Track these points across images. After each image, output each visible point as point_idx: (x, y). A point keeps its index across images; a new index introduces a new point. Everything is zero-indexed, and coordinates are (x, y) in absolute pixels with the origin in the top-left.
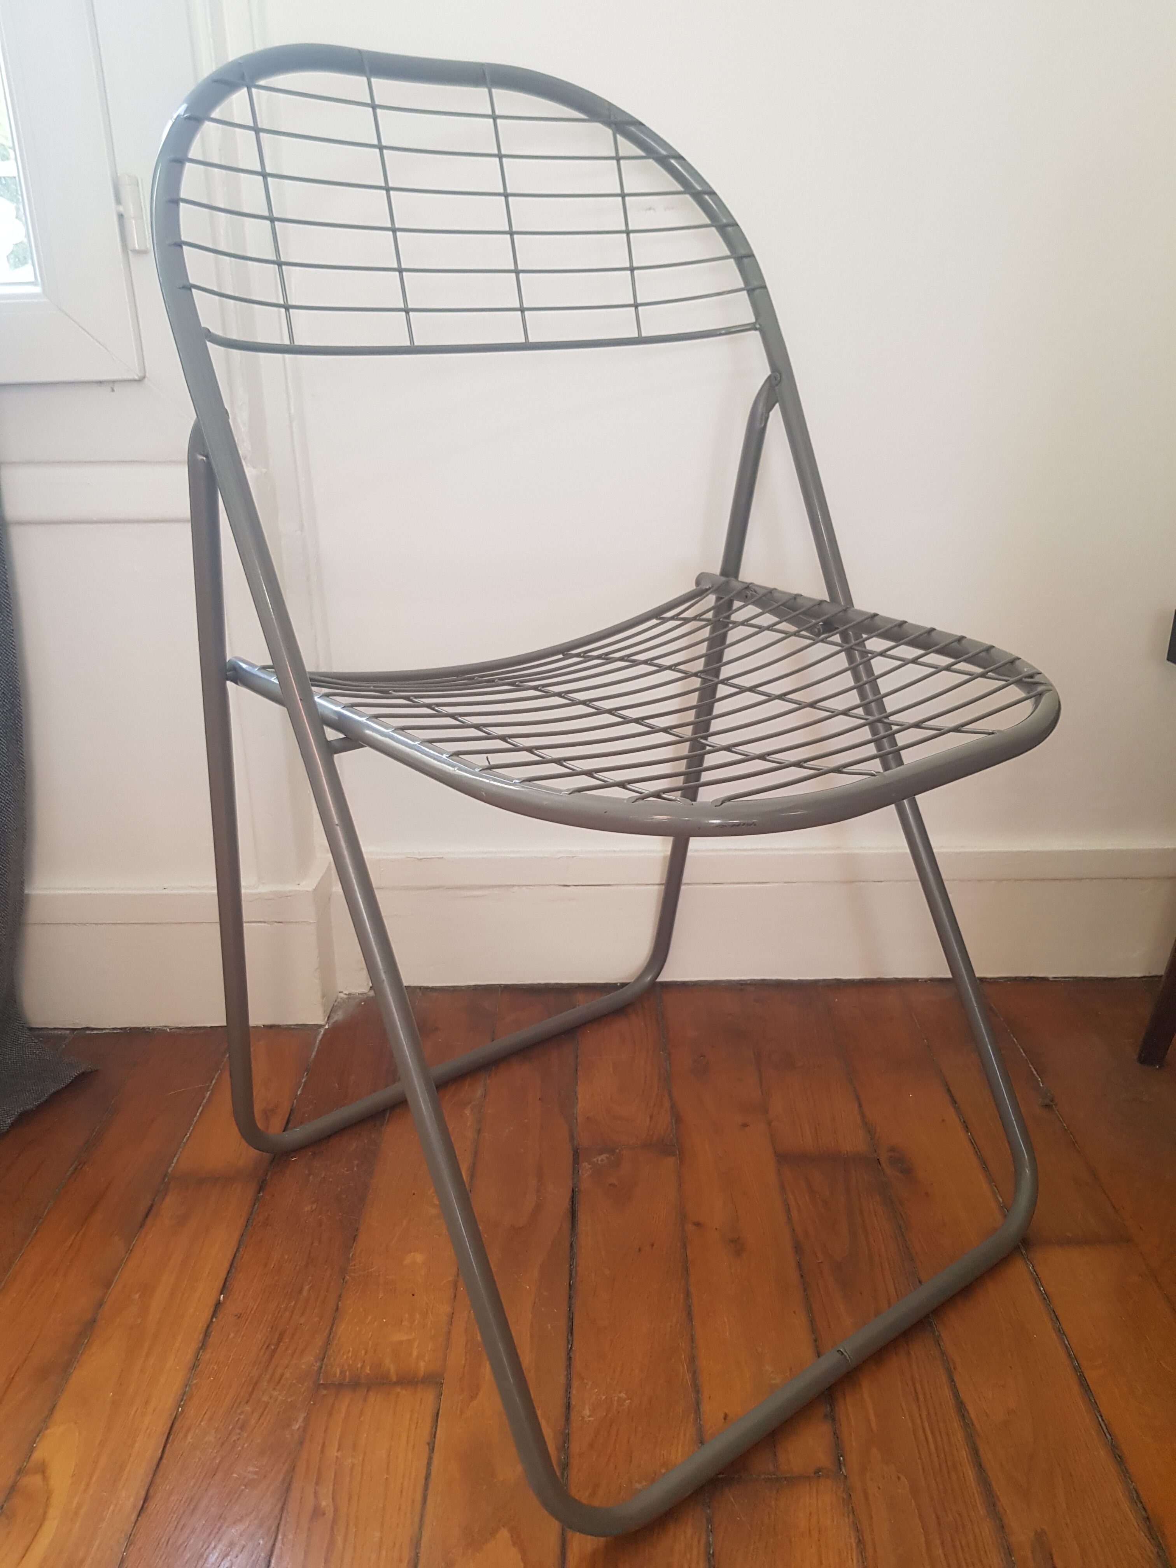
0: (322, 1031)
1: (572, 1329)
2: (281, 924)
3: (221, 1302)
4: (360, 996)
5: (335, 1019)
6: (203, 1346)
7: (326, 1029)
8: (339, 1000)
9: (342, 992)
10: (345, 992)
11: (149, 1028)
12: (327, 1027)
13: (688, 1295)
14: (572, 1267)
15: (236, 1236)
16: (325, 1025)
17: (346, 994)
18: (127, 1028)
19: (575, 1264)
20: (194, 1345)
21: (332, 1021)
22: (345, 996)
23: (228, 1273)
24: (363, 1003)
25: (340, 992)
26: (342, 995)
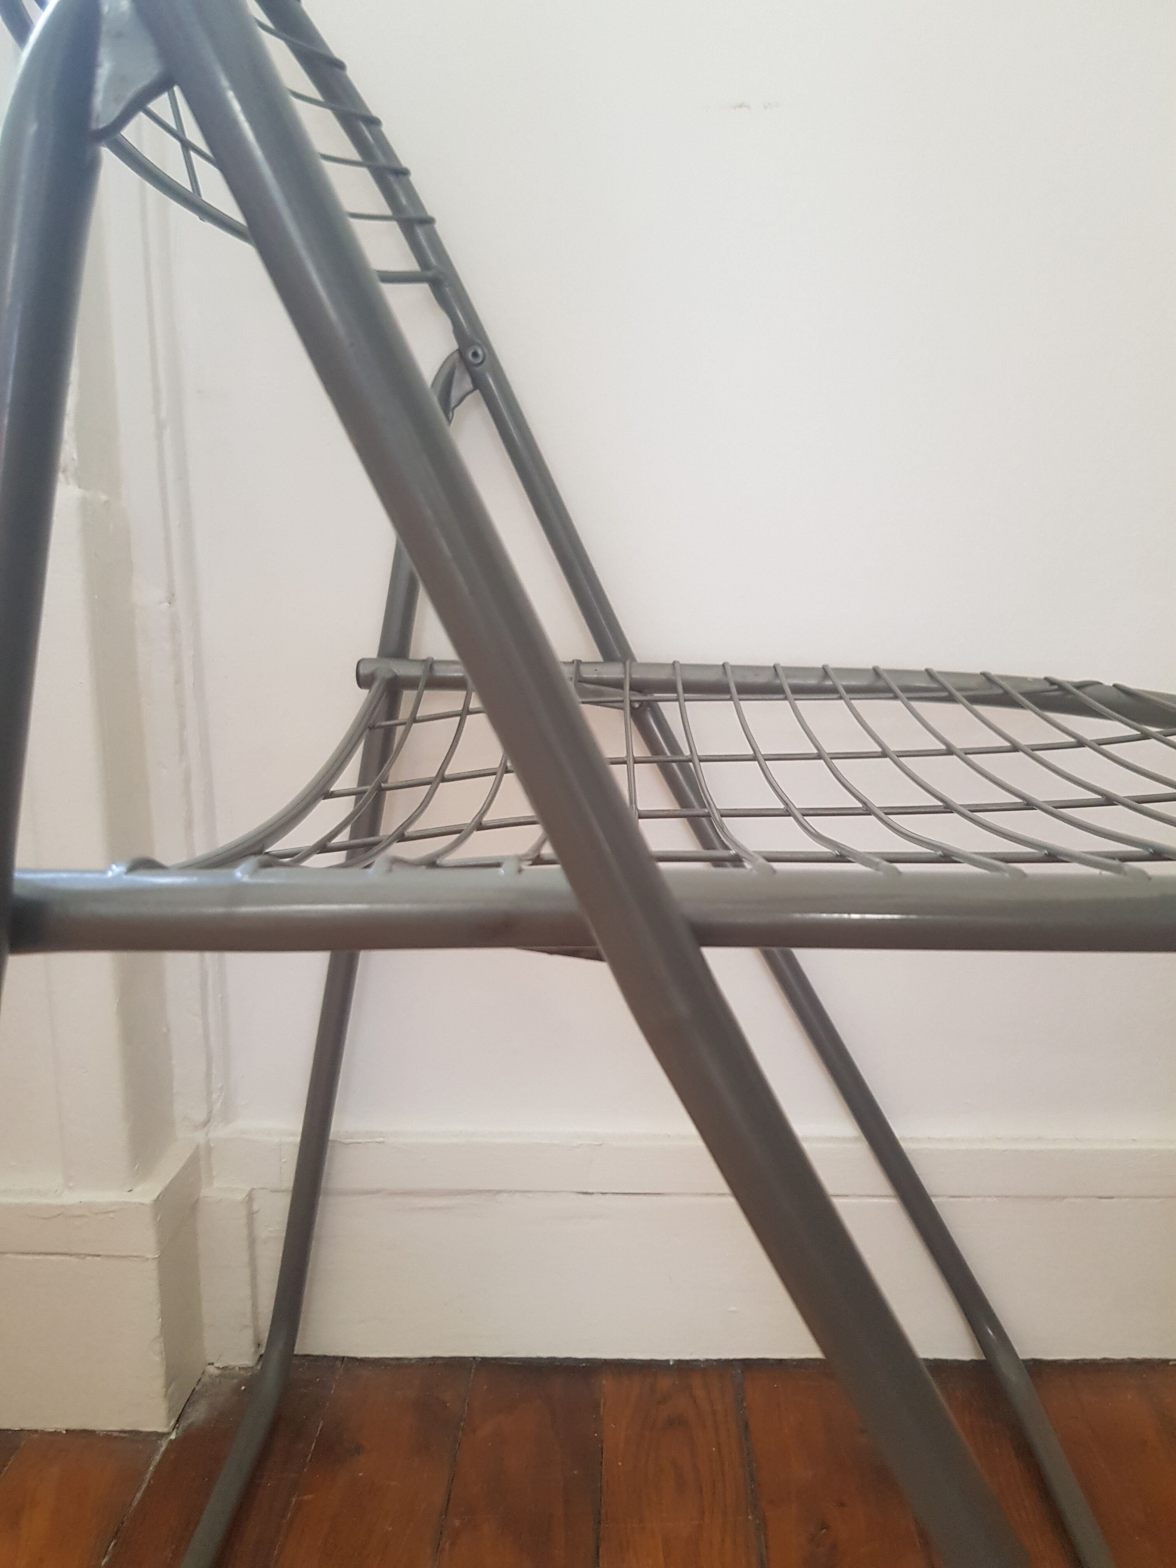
0: (164, 1445)
2: (99, 1258)
4: (242, 1372)
5: (189, 1422)
7: (171, 1440)
8: (206, 1379)
9: (212, 1364)
10: (216, 1365)
12: (173, 1437)
16: (169, 1434)
17: (218, 1368)
21: (184, 1424)
22: (217, 1372)
24: (243, 1388)
25: (209, 1364)
26: (211, 1370)
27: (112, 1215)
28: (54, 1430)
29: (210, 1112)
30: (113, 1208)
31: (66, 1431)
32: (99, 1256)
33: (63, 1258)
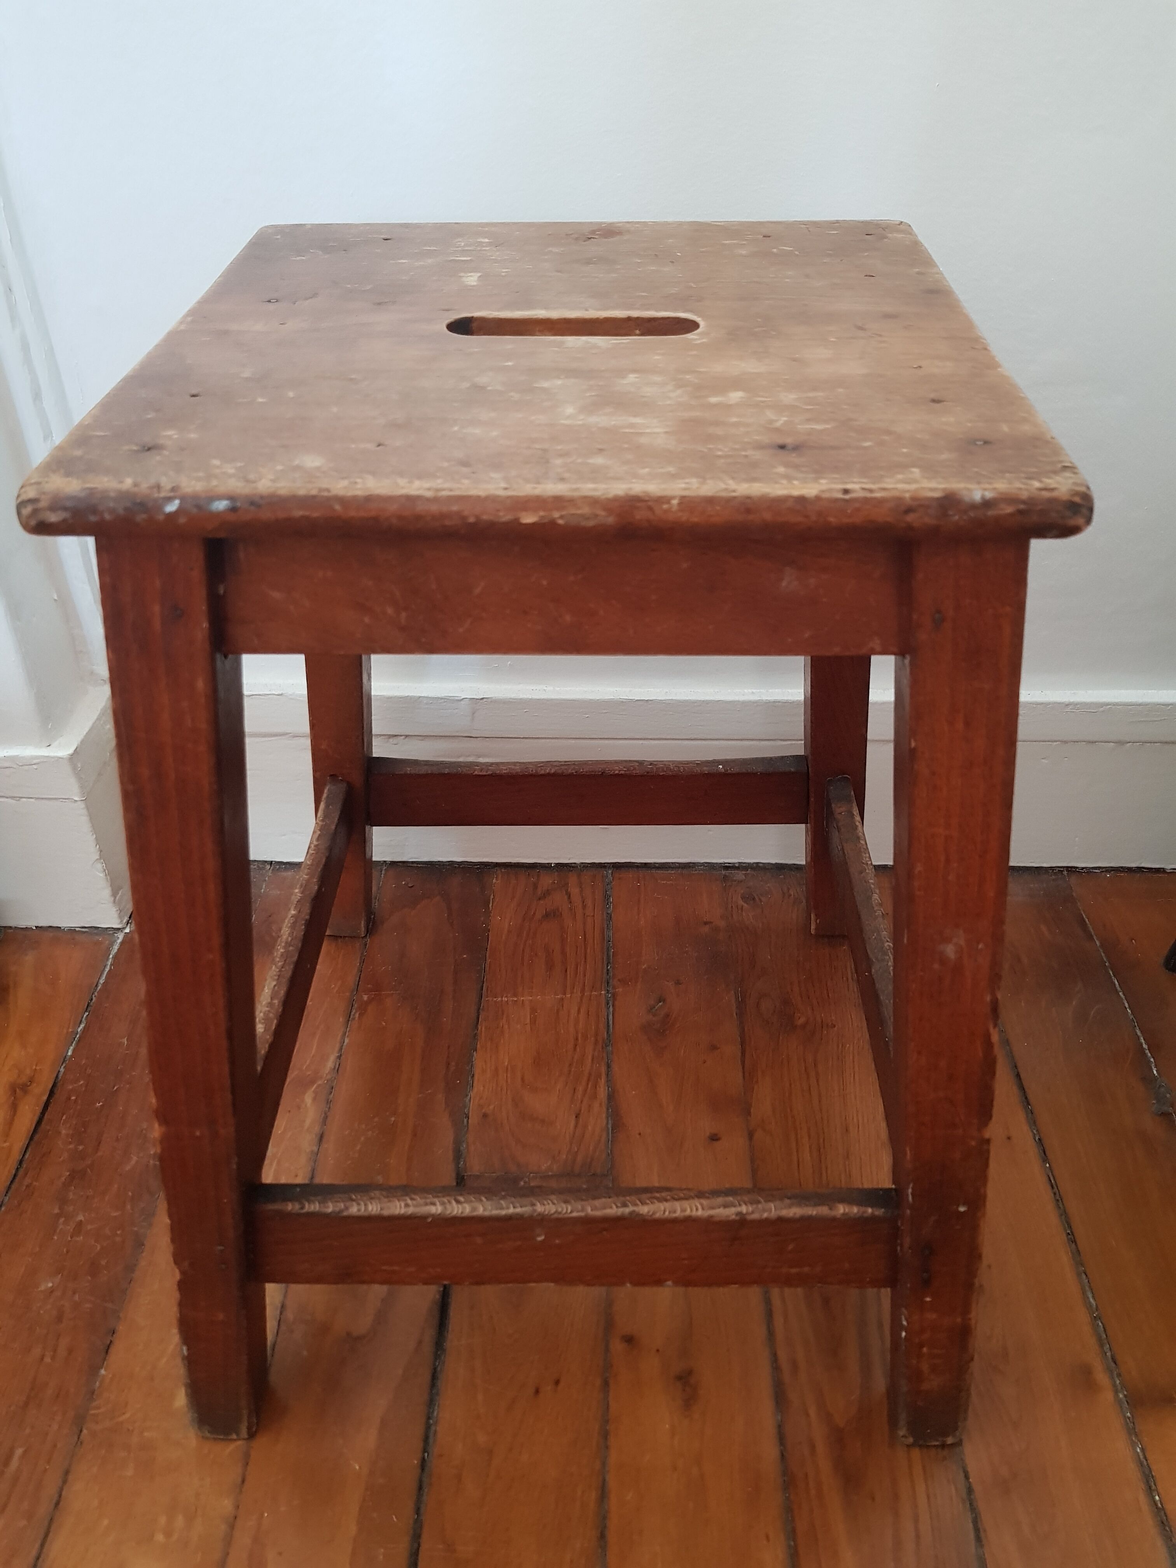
0: (121, 936)
1: (416, 1559)
7: (125, 935)
12: (127, 930)
14: (430, 1423)
16: (123, 929)
27: (35, 767)
28: (25, 927)
30: (35, 761)
31: (36, 927)
32: (32, 798)
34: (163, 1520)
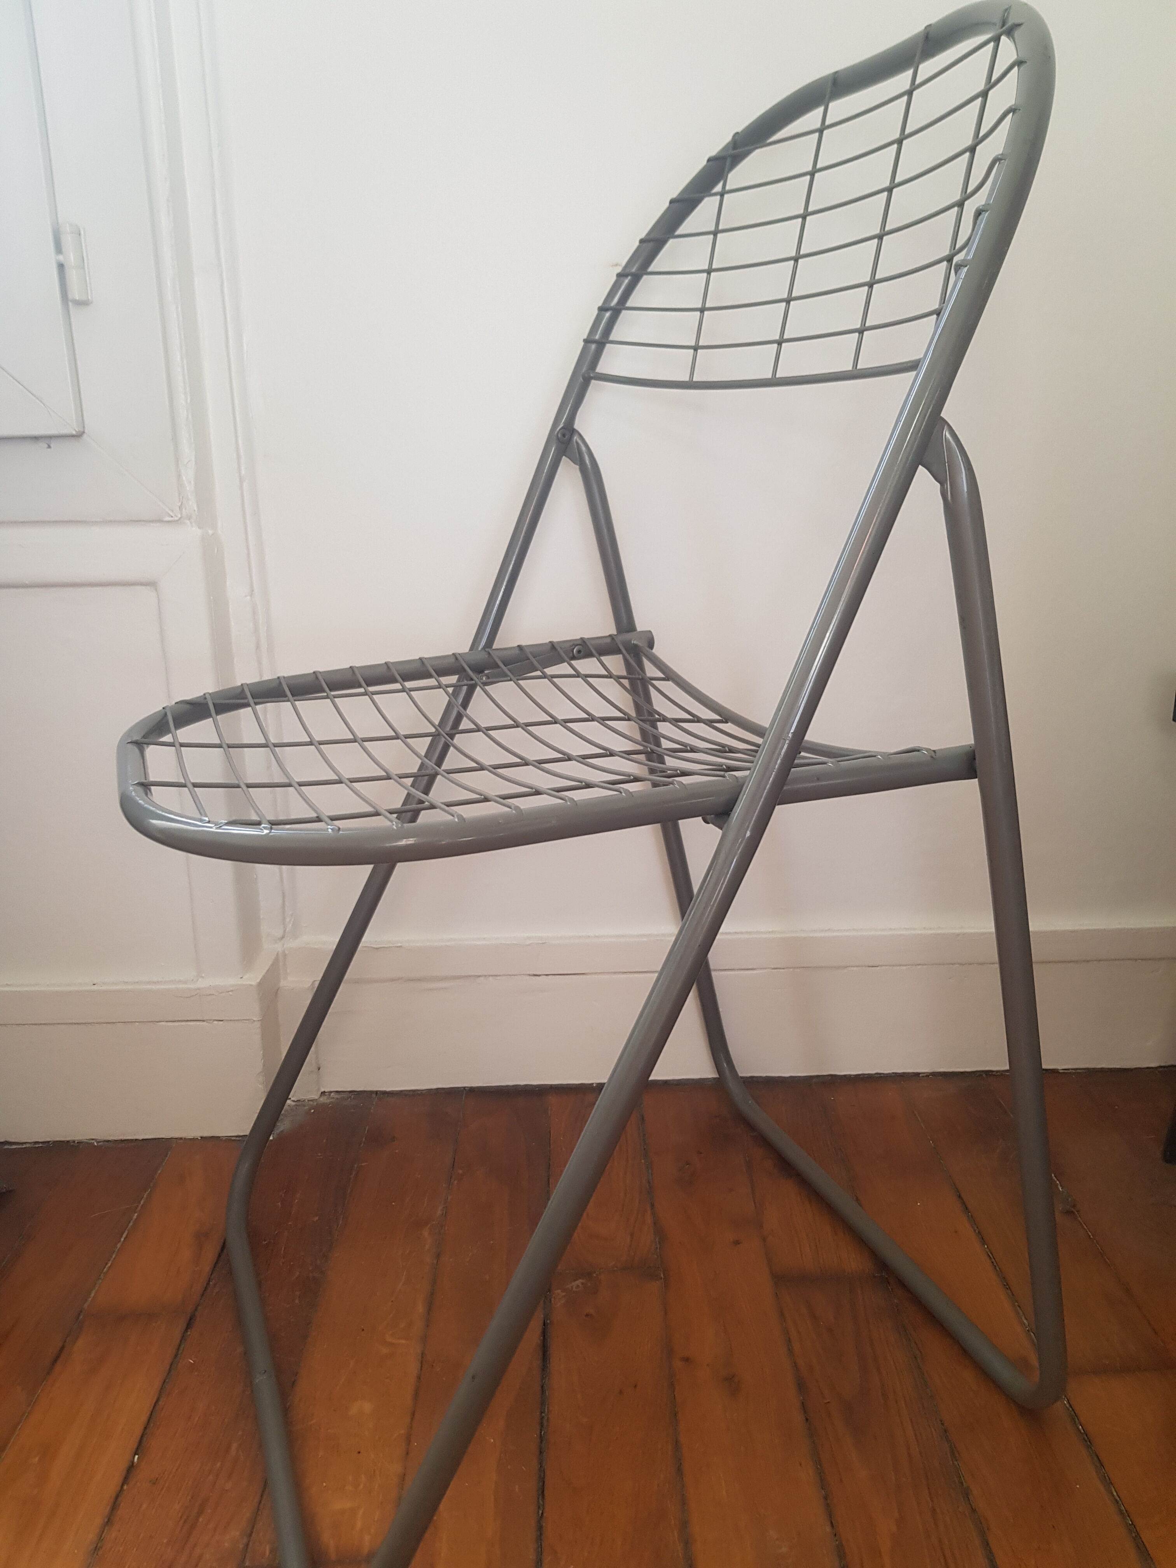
1: (543, 1492)
2: (222, 1022)
3: (135, 1464)
4: (310, 1104)
5: (280, 1130)
6: (109, 1522)
7: (271, 1140)
8: (287, 1107)
9: (290, 1099)
10: (292, 1099)
11: (74, 1142)
12: (271, 1138)
13: (677, 1445)
14: (543, 1415)
15: (157, 1384)
17: (294, 1101)
18: (50, 1141)
19: (546, 1410)
20: (99, 1521)
21: (277, 1132)
22: (293, 1104)
23: (145, 1428)
24: (312, 1111)
25: (288, 1099)
26: (290, 1102)
27: (231, 993)
29: (285, 931)
30: (231, 989)
31: (201, 1137)
32: (222, 1021)
33: (198, 1023)
34: (350, 1478)
